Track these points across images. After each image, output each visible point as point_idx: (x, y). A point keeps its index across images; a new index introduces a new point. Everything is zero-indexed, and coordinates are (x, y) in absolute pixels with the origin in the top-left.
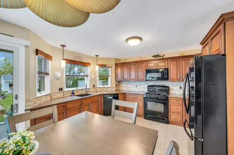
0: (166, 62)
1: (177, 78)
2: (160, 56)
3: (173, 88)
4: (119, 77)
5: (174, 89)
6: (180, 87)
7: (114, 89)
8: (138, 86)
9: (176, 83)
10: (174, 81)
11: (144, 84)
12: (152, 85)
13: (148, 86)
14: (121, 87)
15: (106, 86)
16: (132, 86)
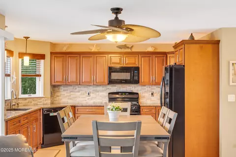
0: (137, 58)
1: (149, 81)
3: (144, 95)
5: (144, 97)
6: (152, 94)
8: (91, 94)
9: (147, 88)
10: (145, 85)
11: (102, 91)
12: (116, 91)
13: (109, 94)
14: (58, 98)
15: (33, 96)
16: (81, 94)
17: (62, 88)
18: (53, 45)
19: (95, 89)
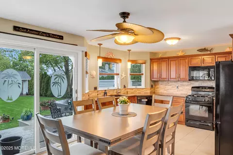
0: (213, 59)
2: (207, 50)
4: (156, 76)
7: (149, 91)
8: (180, 88)
11: (187, 85)
12: (198, 86)
13: (192, 87)
14: (158, 89)
15: (138, 87)
16: (172, 87)
17: (160, 83)
18: (151, 53)
19: (182, 83)
